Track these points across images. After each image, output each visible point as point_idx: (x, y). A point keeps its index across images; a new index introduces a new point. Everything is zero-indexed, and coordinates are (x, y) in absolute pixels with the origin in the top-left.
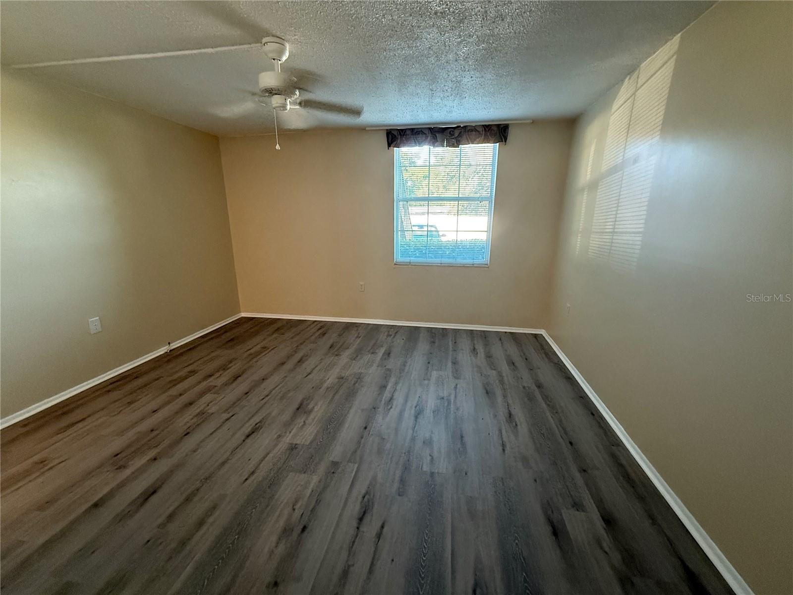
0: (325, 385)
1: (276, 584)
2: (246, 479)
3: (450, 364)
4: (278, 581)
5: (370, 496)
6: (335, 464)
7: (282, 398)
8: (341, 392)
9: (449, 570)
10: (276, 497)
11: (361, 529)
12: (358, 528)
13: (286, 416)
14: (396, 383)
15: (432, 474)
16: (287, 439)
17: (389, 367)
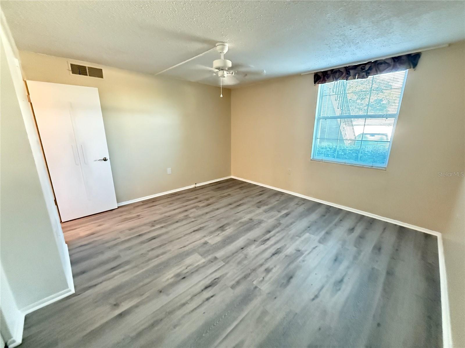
0: (240, 221)
1: (161, 292)
2: (181, 248)
3: (323, 233)
4: (162, 291)
5: (218, 280)
6: (216, 258)
7: (218, 220)
8: (245, 227)
9: (224, 335)
10: (185, 260)
11: (203, 292)
12: (202, 291)
13: (213, 229)
14: (278, 232)
15: (256, 287)
16: (206, 239)
17: (281, 222)
